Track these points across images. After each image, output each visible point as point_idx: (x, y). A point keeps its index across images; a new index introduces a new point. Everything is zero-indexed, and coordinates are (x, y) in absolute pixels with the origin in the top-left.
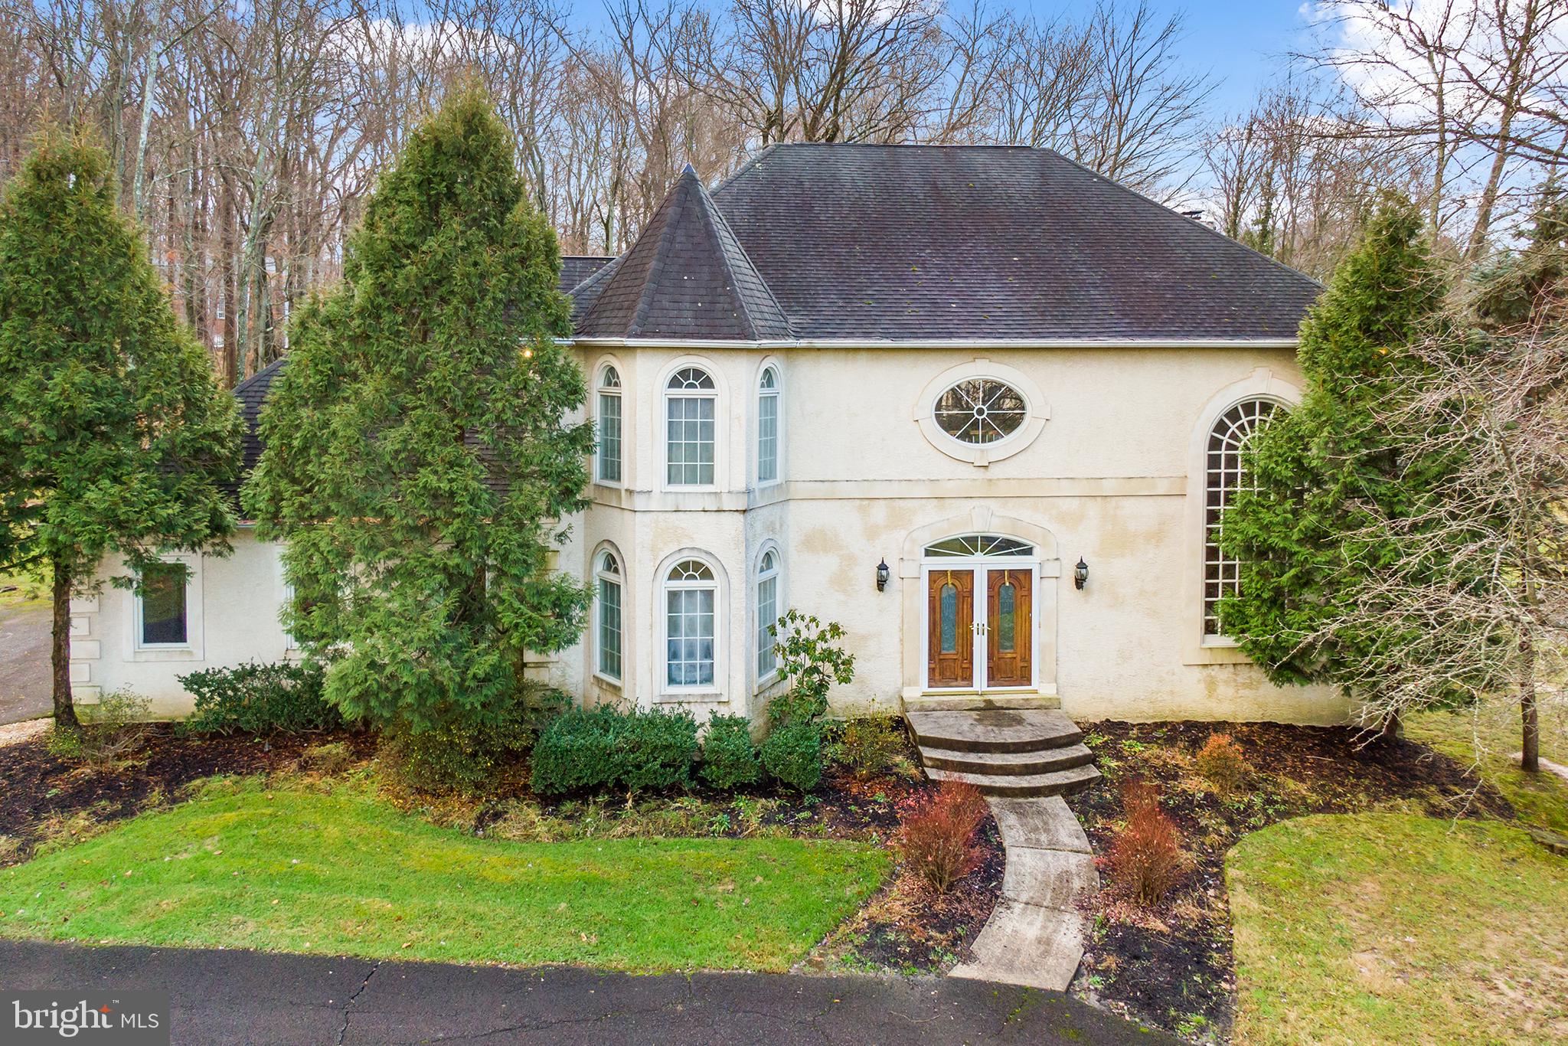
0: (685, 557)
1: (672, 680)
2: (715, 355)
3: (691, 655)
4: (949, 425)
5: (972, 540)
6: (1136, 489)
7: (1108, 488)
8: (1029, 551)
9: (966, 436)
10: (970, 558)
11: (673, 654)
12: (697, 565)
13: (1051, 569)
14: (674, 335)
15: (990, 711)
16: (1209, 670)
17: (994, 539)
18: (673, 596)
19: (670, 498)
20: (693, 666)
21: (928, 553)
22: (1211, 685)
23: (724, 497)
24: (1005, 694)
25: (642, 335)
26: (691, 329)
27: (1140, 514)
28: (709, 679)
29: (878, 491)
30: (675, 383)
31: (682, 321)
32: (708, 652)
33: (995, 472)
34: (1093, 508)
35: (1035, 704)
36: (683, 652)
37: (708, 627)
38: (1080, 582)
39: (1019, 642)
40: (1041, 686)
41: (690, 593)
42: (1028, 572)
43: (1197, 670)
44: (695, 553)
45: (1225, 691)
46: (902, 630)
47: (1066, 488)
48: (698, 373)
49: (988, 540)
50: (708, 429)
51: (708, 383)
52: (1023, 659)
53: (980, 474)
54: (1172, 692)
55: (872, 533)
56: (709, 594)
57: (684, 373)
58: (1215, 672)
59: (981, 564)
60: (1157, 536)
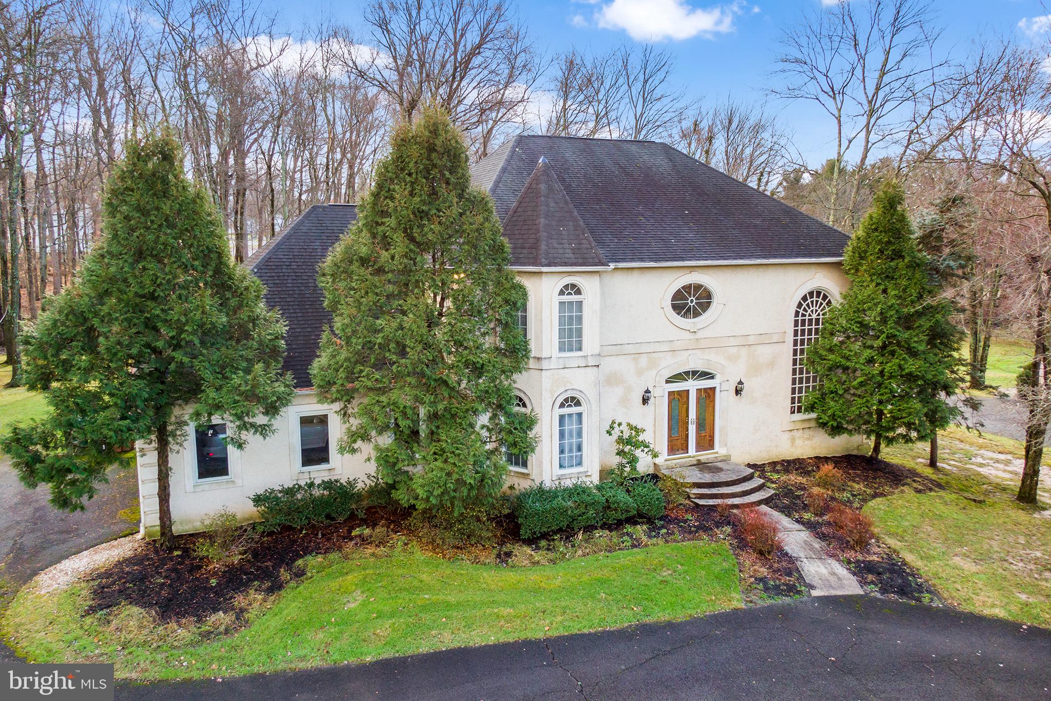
0: (569, 394)
1: (561, 466)
2: (584, 275)
3: (571, 451)
4: (677, 308)
5: (687, 373)
6: (764, 339)
7: (751, 340)
8: (712, 378)
9: (685, 316)
10: (685, 383)
11: (562, 451)
12: (573, 398)
13: (724, 387)
14: (565, 264)
15: (701, 465)
16: (792, 433)
17: (698, 372)
18: (562, 417)
19: (561, 360)
20: (572, 457)
21: (667, 382)
22: (793, 440)
23: (589, 358)
24: (705, 456)
25: (549, 265)
26: (574, 261)
27: (765, 352)
28: (580, 464)
29: (645, 349)
30: (562, 293)
31: (567, 255)
32: (579, 449)
33: (700, 335)
34: (744, 351)
35: (720, 459)
36: (567, 450)
37: (580, 434)
38: (738, 392)
39: (708, 427)
40: (720, 449)
41: (570, 415)
42: (713, 389)
43: (787, 433)
44: (574, 392)
45: (799, 442)
46: (655, 426)
47: (733, 342)
48: (573, 286)
49: (694, 373)
50: (580, 319)
51: (578, 292)
52: (710, 436)
53: (691, 336)
54: (776, 446)
55: (639, 373)
56: (580, 415)
57: (566, 287)
58: (795, 433)
59: (692, 386)
60: (771, 364)
